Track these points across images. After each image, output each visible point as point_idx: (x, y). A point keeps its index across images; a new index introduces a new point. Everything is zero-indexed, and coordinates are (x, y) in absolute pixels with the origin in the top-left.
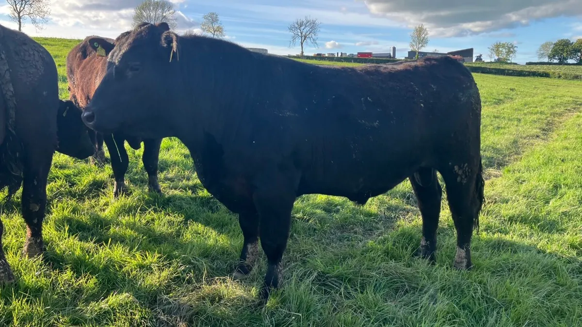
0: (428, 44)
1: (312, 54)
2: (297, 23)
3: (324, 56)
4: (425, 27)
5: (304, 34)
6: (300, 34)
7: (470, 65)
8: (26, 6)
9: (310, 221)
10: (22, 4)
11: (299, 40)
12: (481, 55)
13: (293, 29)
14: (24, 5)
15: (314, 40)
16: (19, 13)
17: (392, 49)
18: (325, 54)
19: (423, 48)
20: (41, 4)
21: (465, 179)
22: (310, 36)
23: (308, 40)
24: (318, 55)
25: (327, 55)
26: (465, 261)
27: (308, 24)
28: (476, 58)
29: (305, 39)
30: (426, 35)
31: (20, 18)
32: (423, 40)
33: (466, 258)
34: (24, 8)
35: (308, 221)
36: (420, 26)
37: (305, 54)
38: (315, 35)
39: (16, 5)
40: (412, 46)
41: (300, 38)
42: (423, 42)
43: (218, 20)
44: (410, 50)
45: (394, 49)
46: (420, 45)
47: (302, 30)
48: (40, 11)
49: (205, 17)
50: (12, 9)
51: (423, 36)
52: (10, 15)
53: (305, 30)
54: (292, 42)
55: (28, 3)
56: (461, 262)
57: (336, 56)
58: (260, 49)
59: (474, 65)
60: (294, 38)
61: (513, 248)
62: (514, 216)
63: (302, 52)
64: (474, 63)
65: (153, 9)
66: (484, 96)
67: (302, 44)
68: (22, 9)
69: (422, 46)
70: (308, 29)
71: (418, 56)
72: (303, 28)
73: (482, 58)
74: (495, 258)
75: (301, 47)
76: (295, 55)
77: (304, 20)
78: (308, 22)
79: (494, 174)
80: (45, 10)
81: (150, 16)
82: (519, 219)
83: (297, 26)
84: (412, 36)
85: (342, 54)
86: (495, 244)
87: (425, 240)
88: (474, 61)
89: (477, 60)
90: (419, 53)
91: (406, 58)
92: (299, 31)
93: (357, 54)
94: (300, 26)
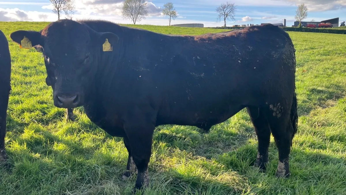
0: (307, 16)
1: (232, 26)
2: (222, 7)
3: (239, 26)
4: (305, 5)
5: (226, 13)
6: (223, 13)
7: (337, 29)
8: (62, 4)
9: (186, 140)
10: (59, 3)
11: (223, 17)
12: (344, 22)
13: (219, 10)
14: (60, 4)
15: (232, 17)
16: (58, 9)
17: (283, 20)
18: (240, 26)
19: (304, 19)
20: (70, 3)
21: (279, 114)
22: (230, 14)
23: (229, 17)
24: (235, 26)
25: (241, 26)
26: (284, 171)
27: (229, 7)
28: (341, 24)
29: (227, 16)
30: (306, 10)
31: (59, 11)
32: (304, 14)
33: (284, 169)
34: (61, 6)
35: (185, 139)
36: (302, 5)
37: (227, 26)
38: (233, 13)
39: (56, 4)
40: (297, 18)
41: (224, 16)
42: (304, 15)
43: (173, 7)
44: (296, 21)
45: (285, 20)
46: (302, 17)
47: (225, 11)
48: (69, 7)
49: (165, 6)
50: (54, 7)
51: (304, 11)
52: (53, 10)
53: (227, 11)
54: (218, 19)
55: (63, 2)
56: (282, 172)
57: (247, 26)
58: (199, 24)
59: (339, 29)
60: (220, 16)
61: (326, 160)
62: (334, 136)
63: (225, 25)
64: (339, 27)
65: (134, 2)
66: (340, 50)
67: (225, 19)
68: (59, 6)
69: (303, 18)
70: (228, 10)
71: (301, 24)
72: (225, 9)
73: (345, 24)
74: (309, 169)
75: (224, 21)
76: (221, 27)
77: (226, 4)
78: (229, 5)
79: (332, 104)
80: (72, 6)
81: (132, 6)
82: (337, 138)
83: (221, 8)
84: (296, 12)
85: (251, 25)
86: (313, 157)
87: (260, 154)
88: (339, 26)
89: (341, 25)
90: (301, 22)
91: (292, 26)
92: (223, 11)
93: (261, 24)
94: (224, 8)
